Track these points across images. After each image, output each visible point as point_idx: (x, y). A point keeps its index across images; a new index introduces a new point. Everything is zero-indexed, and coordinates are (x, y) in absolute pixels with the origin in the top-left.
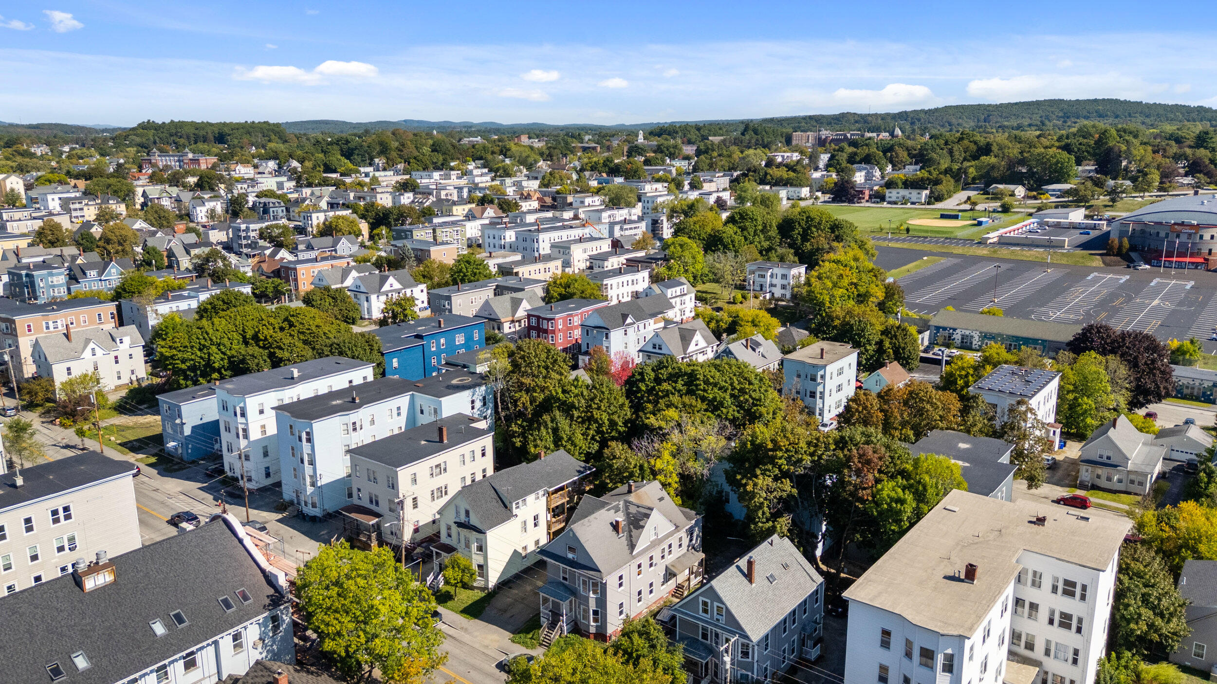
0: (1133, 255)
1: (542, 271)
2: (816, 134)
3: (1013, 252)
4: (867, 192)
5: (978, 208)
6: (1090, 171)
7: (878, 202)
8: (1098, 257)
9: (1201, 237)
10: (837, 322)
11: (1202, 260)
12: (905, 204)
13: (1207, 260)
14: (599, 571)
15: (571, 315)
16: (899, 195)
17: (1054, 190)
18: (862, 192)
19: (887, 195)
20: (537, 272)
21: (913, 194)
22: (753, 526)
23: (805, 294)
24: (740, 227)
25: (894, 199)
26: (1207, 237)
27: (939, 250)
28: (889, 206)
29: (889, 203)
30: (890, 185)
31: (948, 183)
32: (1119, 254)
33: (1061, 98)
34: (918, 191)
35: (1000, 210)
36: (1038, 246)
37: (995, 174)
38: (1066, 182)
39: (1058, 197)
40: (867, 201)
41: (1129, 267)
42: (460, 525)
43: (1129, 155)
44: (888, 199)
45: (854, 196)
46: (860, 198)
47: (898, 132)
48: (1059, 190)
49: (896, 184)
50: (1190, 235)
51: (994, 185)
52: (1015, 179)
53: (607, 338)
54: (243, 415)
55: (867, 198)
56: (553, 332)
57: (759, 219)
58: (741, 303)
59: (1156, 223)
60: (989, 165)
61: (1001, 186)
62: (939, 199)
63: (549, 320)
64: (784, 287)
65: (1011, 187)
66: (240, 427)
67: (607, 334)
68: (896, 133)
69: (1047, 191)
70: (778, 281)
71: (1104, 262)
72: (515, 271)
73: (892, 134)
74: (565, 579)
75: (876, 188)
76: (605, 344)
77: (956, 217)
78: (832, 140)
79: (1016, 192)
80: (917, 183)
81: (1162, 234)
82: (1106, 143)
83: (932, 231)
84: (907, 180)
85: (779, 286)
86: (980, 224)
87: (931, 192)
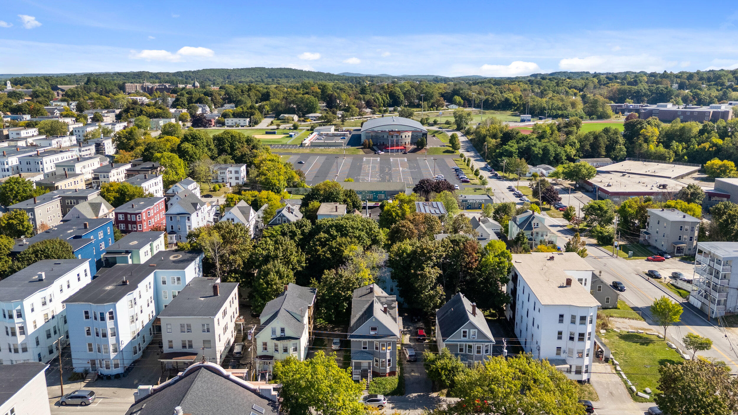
0: (375, 147)
1: (73, 183)
2: (141, 85)
3: (322, 150)
4: (213, 121)
5: (280, 127)
6: (323, 106)
7: (221, 126)
8: (361, 150)
9: (401, 137)
10: (322, 192)
11: (403, 148)
12: (238, 126)
13: (405, 147)
14: (395, 335)
15: (149, 209)
16: (233, 122)
17: (312, 117)
18: (210, 121)
19: (226, 122)
20: (70, 184)
21: (241, 121)
22: (422, 295)
23: (264, 181)
24: (193, 144)
25: (230, 124)
26: (404, 137)
27: (284, 152)
28: (243, 128)
29: (228, 126)
30: (225, 116)
31: (257, 115)
32: (369, 148)
33: (264, 67)
34: (244, 119)
35: (292, 128)
36: (330, 146)
37: (280, 109)
38: (315, 112)
39: (315, 120)
40: (214, 126)
41: (375, 153)
42: (278, 339)
43: (340, 98)
44: (226, 124)
45: (206, 123)
46: (210, 124)
47: (197, 84)
48: (314, 117)
49: (229, 115)
50: (397, 136)
51: (282, 115)
52: (291, 111)
53: (189, 220)
54: (20, 315)
55: (213, 124)
56: (141, 222)
57: (204, 138)
58: (219, 190)
59: (382, 131)
60: (275, 104)
61: (286, 115)
62: (256, 123)
63: (136, 214)
64: (237, 178)
65: (292, 116)
66: (17, 326)
67: (188, 218)
68: (196, 85)
69: (309, 117)
70: (234, 175)
71: (364, 152)
72: (56, 185)
73: (194, 85)
74: (365, 348)
75: (217, 118)
76: (188, 224)
77: (274, 133)
78: (157, 89)
79: (294, 119)
80: (241, 114)
81: (385, 137)
82: (326, 92)
83: (273, 142)
84: (234, 113)
85: (234, 178)
86: (291, 136)
87: (250, 119)
